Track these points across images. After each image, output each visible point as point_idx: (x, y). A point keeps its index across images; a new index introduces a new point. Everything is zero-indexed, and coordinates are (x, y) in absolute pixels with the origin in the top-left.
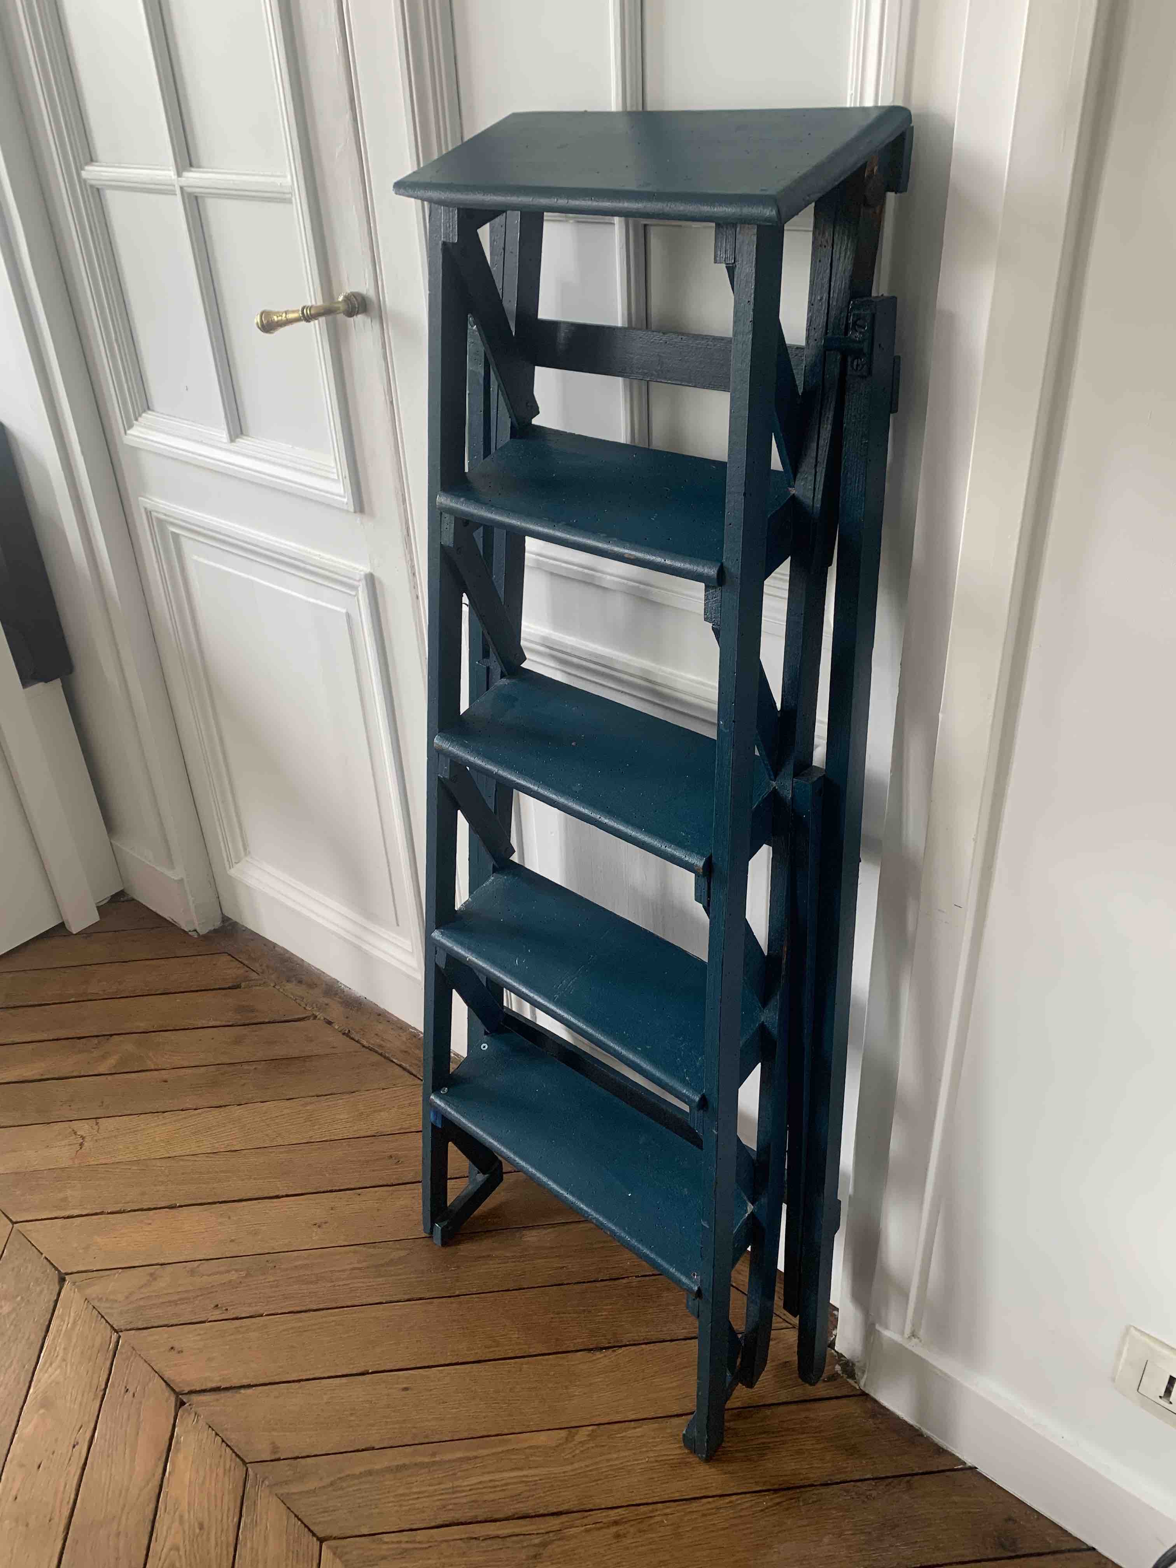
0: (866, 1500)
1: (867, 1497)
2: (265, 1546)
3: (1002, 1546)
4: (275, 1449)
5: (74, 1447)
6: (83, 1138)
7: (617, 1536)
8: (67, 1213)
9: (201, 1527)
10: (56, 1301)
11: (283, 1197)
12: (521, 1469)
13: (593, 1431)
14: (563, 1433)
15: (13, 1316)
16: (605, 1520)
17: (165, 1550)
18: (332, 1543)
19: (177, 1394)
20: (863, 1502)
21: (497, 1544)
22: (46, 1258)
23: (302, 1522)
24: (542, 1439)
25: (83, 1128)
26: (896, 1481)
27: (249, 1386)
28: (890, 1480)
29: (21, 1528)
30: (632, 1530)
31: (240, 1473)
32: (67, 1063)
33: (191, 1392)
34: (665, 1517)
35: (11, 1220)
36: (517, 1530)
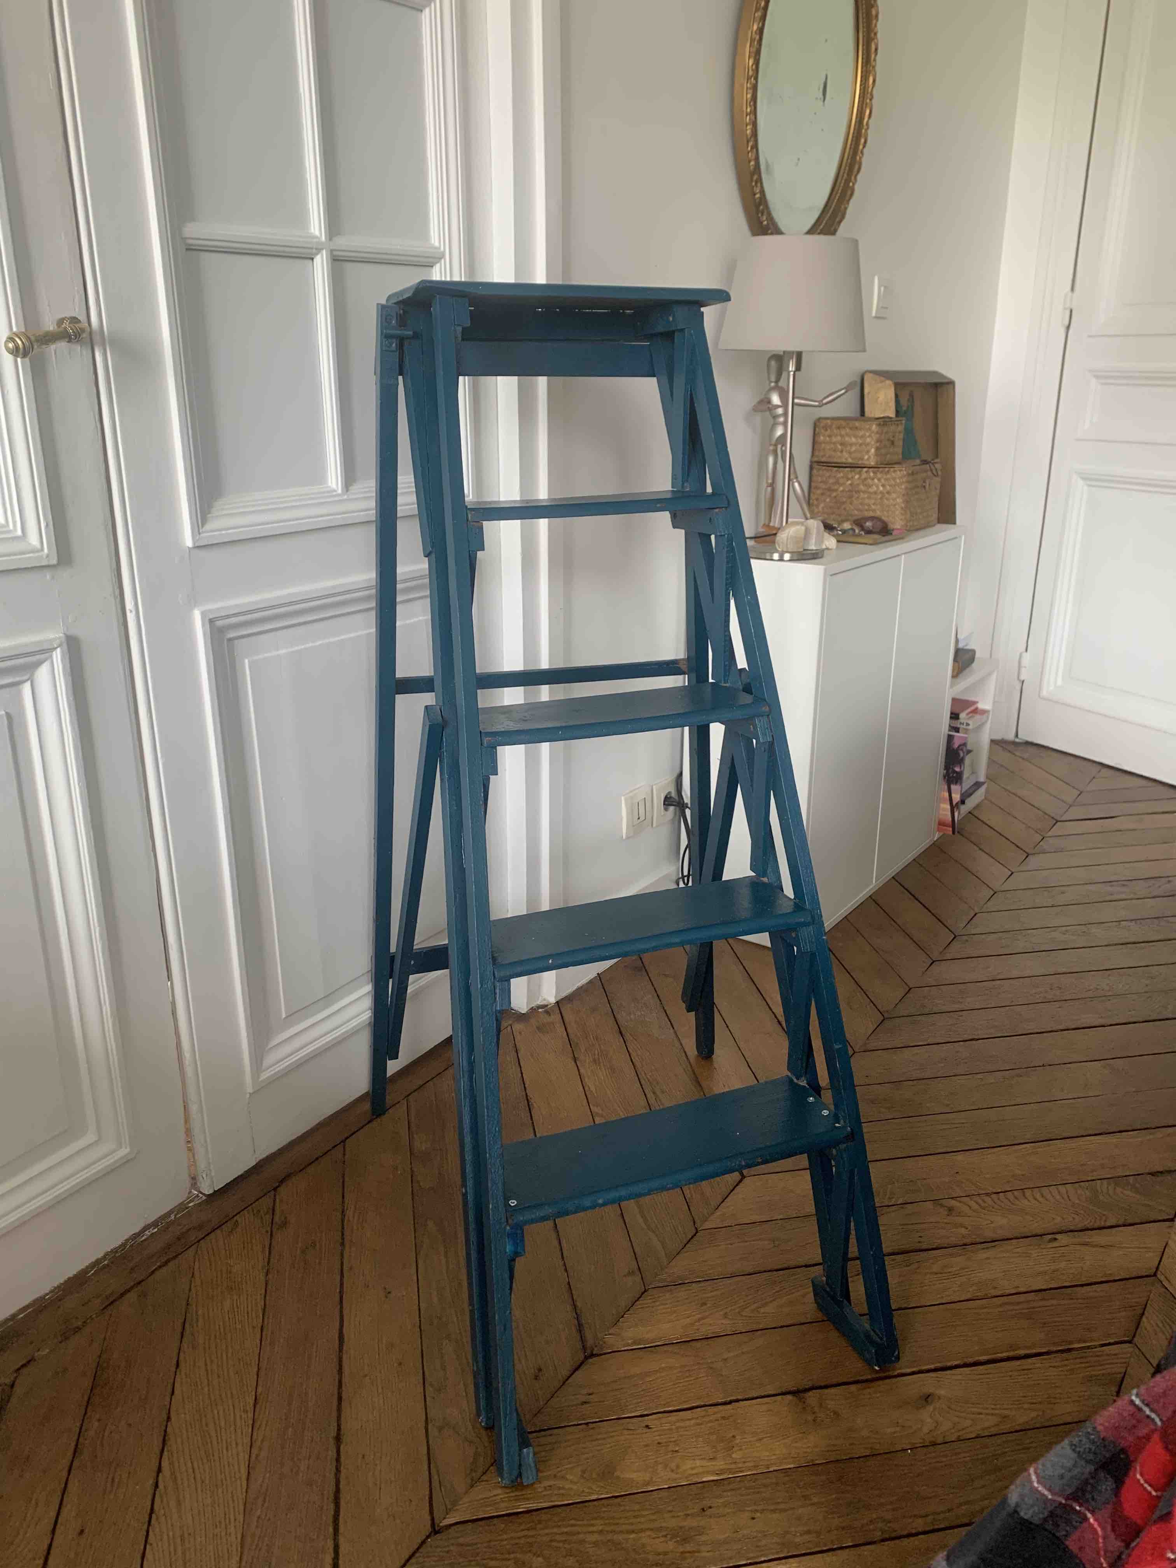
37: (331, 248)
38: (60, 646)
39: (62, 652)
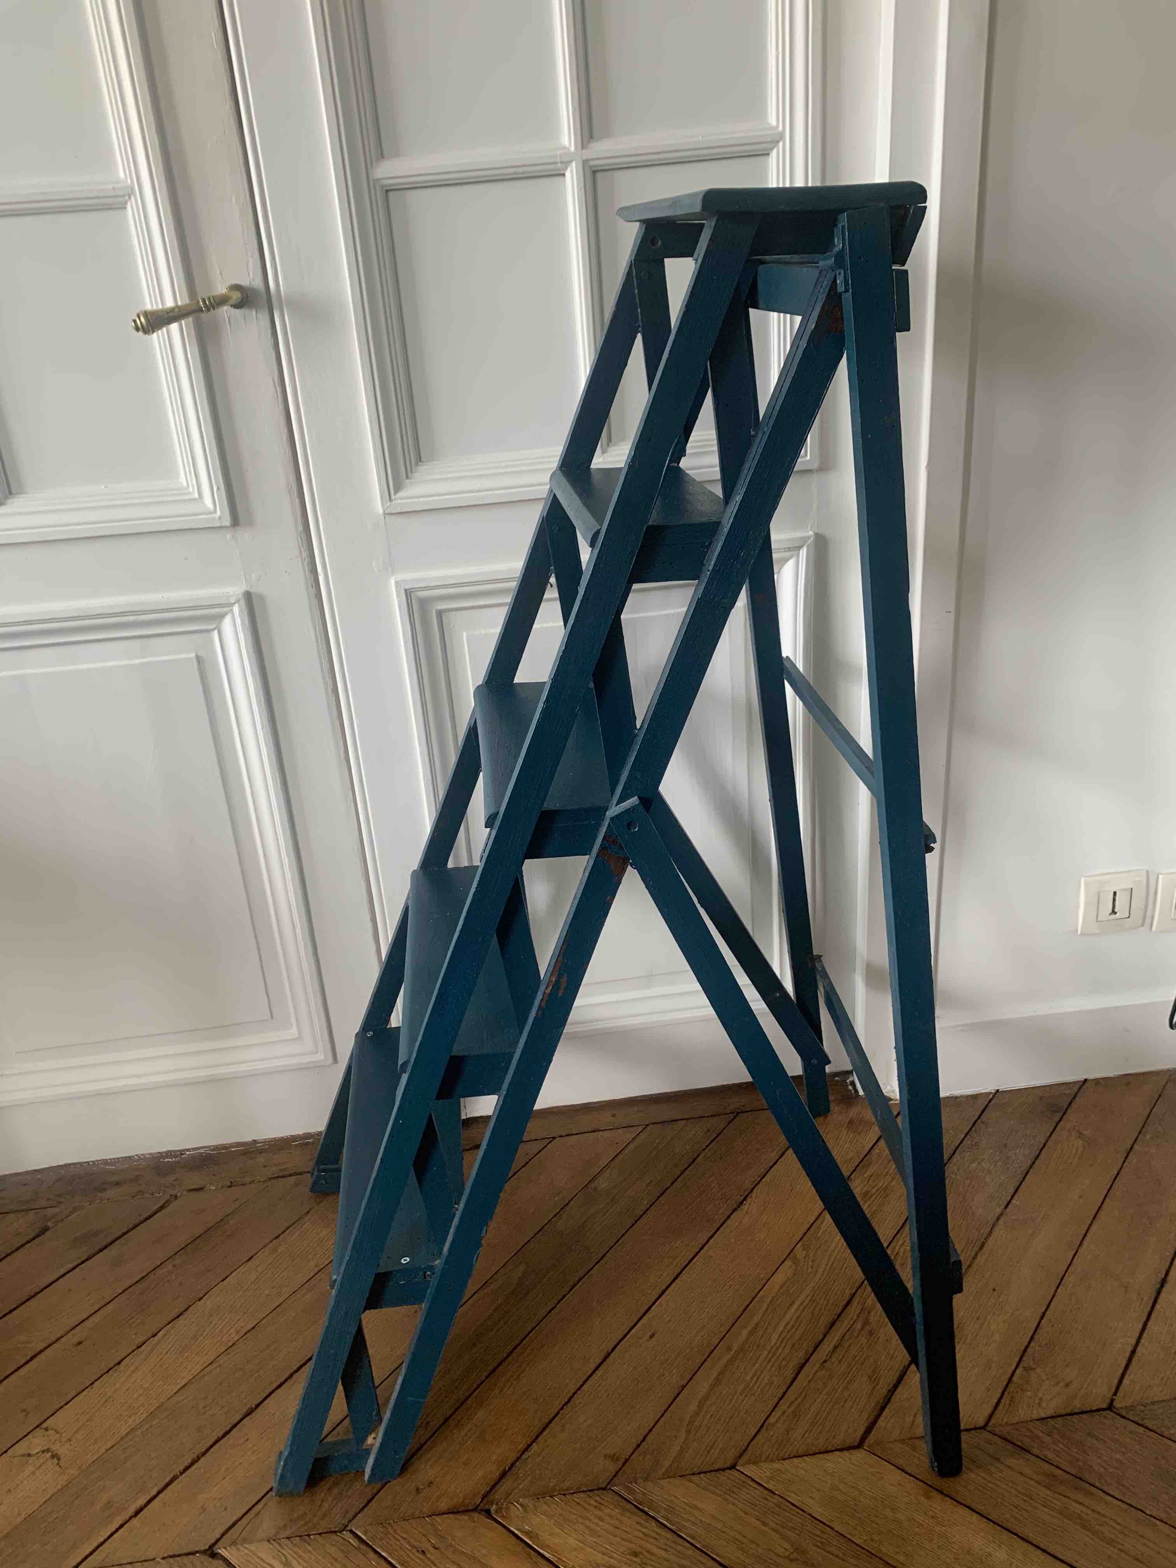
1: (977, 1146)
2: (700, 1511)
3: (1055, 1111)
4: (614, 1457)
12: (793, 1303)
13: (802, 1245)
14: (788, 1263)
18: (742, 1461)
19: (473, 1509)
20: (979, 1150)
21: (840, 1351)
23: (704, 1472)
31: (610, 1498)
33: (484, 1498)
38: (238, 601)
39: (240, 607)
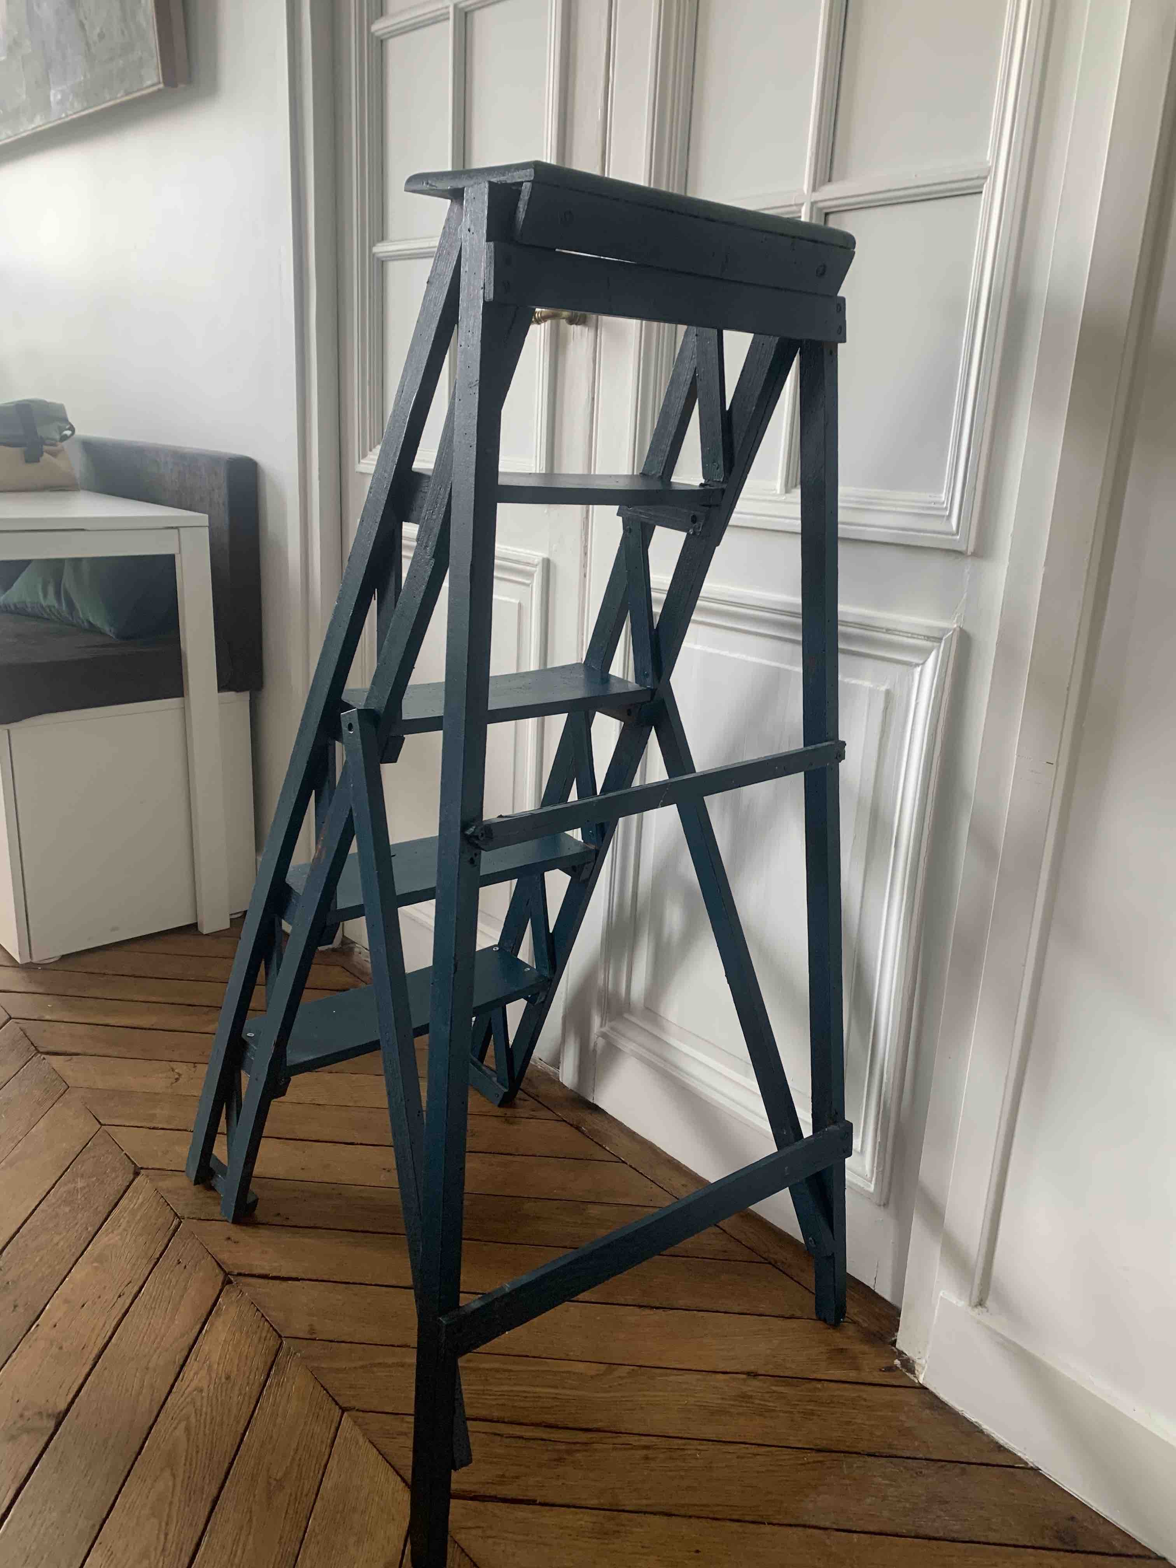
0: (915, 1475)
1: (917, 1473)
2: (288, 1403)
3: (1061, 1539)
4: (312, 1331)
5: (120, 1296)
6: (180, 1075)
7: (646, 1458)
8: (152, 1125)
9: (228, 1378)
10: (128, 1187)
11: (357, 1144)
12: (556, 1387)
13: (633, 1370)
14: (603, 1367)
15: (87, 1189)
16: (634, 1444)
17: (189, 1389)
18: (354, 1413)
19: (226, 1274)
20: (912, 1476)
21: (521, 1443)
22: (126, 1154)
23: (328, 1392)
24: (580, 1367)
25: (180, 1068)
26: (949, 1465)
27: (297, 1279)
28: (943, 1463)
29: (55, 1350)
30: (661, 1456)
31: (273, 1343)
32: (176, 1023)
33: (240, 1274)
34: (698, 1452)
35: (100, 1123)
36: (545, 1436)
37: (812, 200)
38: (540, 565)
39: (540, 572)
